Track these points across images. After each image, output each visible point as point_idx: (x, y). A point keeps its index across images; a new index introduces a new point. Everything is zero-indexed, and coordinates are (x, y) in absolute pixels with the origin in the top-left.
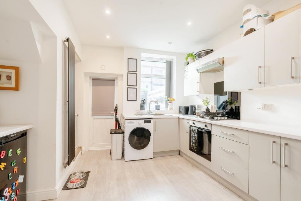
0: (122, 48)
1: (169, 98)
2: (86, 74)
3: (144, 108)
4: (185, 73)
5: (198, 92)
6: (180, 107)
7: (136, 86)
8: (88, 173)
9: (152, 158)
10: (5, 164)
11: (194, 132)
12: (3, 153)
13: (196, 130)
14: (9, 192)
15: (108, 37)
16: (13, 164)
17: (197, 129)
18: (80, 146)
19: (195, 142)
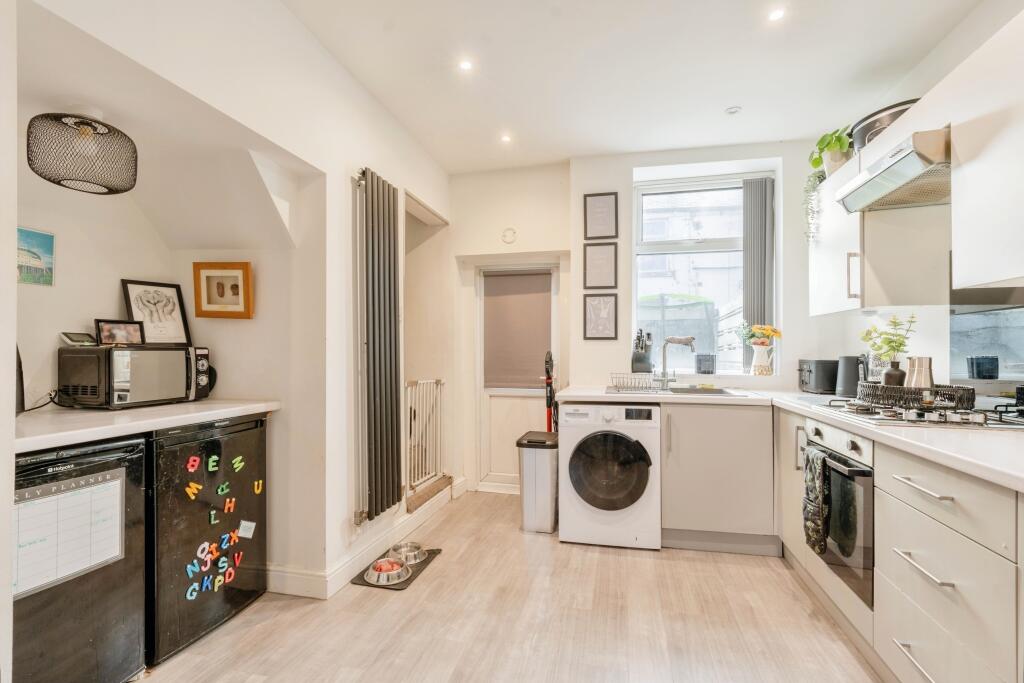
0: (564, 165)
1: (756, 329)
2: (463, 262)
3: (649, 365)
4: (810, 221)
5: (855, 296)
6: (802, 362)
7: (615, 287)
8: (433, 554)
9: (659, 547)
10: (200, 487)
11: (811, 470)
12: (195, 461)
13: (819, 462)
14: (211, 553)
15: (506, 139)
16: (223, 490)
17: (823, 455)
18: (448, 474)
19: (814, 514)
